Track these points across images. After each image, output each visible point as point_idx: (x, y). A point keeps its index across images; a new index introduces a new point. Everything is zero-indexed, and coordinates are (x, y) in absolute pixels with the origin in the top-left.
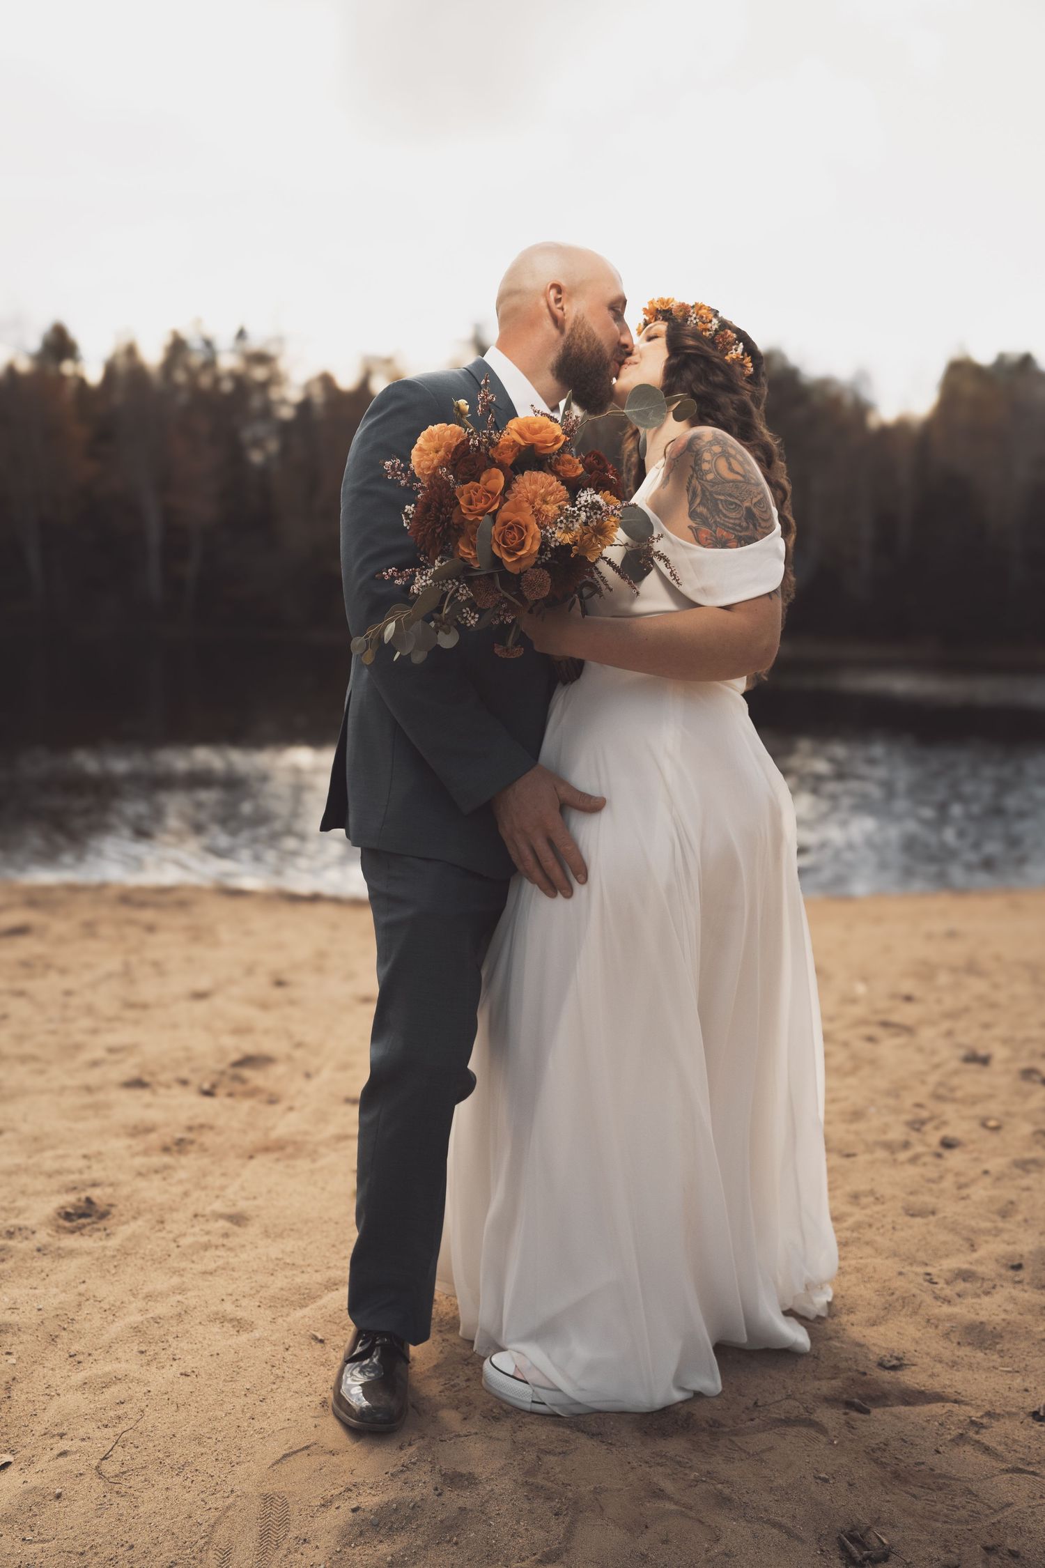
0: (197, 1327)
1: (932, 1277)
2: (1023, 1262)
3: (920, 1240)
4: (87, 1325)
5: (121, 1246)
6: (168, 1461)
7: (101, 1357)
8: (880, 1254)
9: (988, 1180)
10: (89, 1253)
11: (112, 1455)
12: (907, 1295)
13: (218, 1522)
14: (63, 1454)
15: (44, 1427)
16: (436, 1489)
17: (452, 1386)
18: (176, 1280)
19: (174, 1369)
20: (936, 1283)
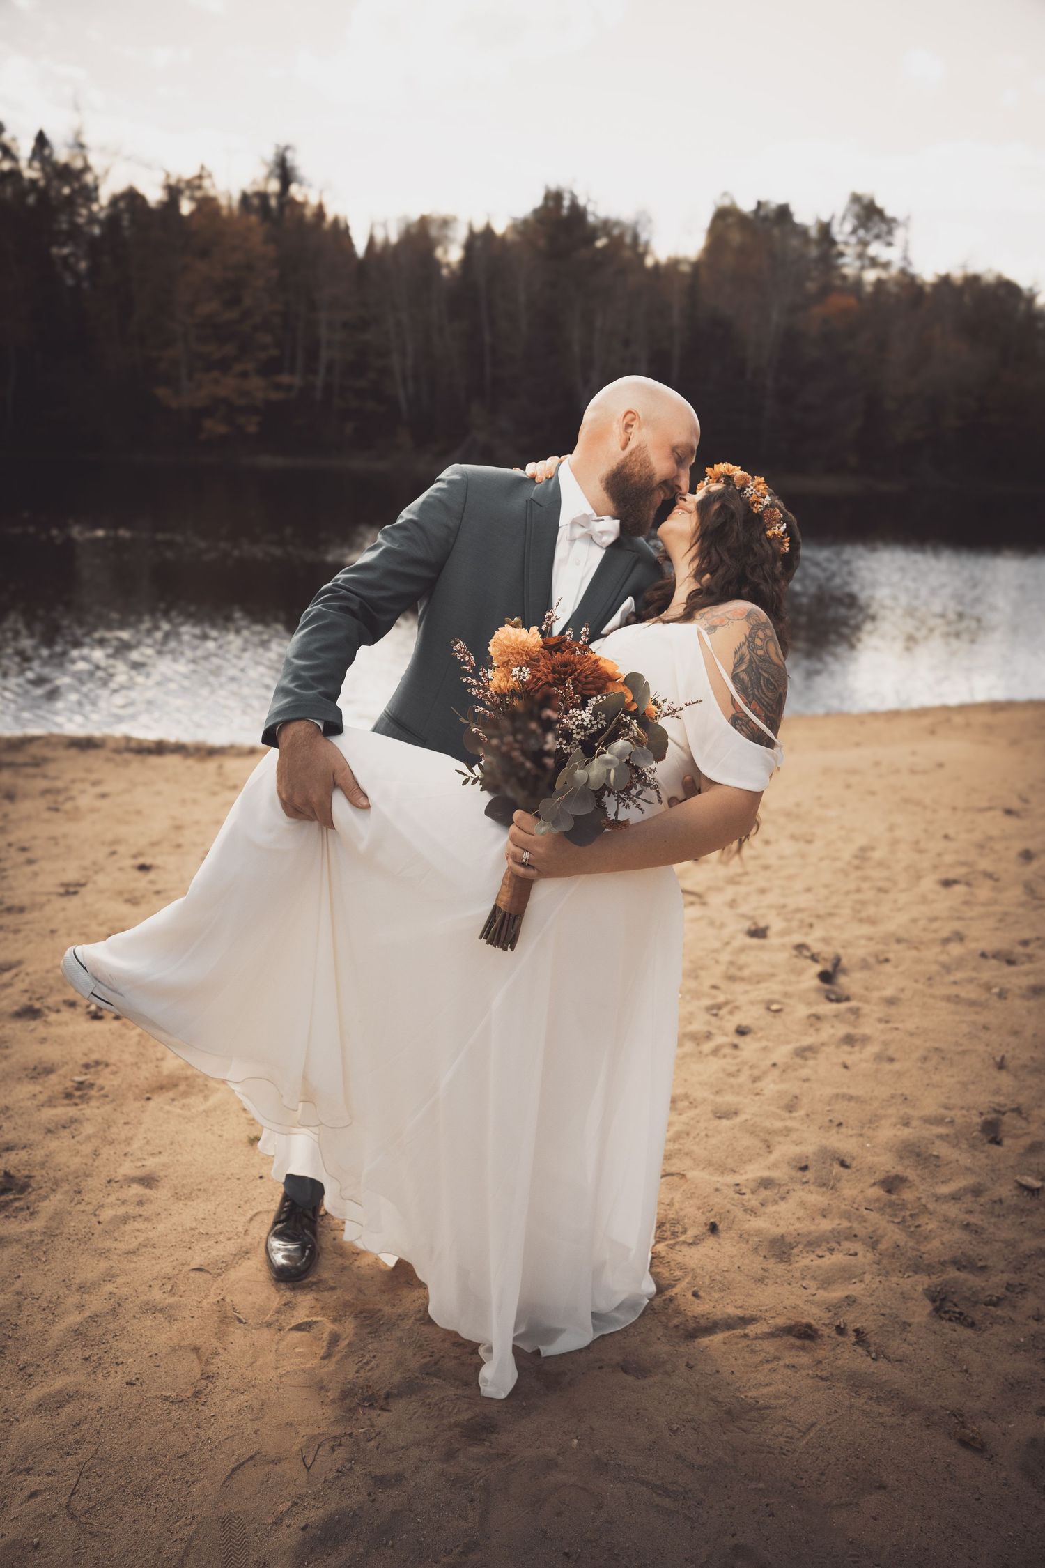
0: (132, 1321)
1: (741, 1187)
2: (808, 1163)
3: (728, 1146)
4: (30, 1329)
5: (46, 1227)
6: (130, 1488)
7: (49, 1368)
8: (698, 1165)
9: (776, 1072)
10: (18, 1241)
11: (79, 1490)
12: (723, 1211)
13: (186, 1554)
14: (34, 1495)
15: (10, 1461)
16: (369, 1495)
17: (365, 1363)
18: (103, 1265)
19: (120, 1376)
20: (744, 1194)
